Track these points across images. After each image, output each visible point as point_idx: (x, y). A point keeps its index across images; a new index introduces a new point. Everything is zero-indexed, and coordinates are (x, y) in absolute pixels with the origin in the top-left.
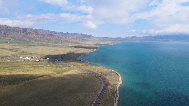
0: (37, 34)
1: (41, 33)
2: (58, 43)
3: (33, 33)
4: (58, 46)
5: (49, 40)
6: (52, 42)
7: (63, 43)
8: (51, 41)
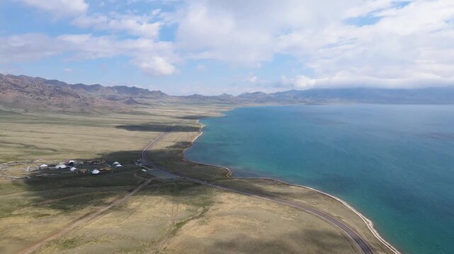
0: (21, 90)
1: (27, 87)
2: (89, 114)
3: (12, 89)
4: (97, 122)
5: (62, 105)
6: (74, 113)
7: (102, 114)
8: (70, 110)
